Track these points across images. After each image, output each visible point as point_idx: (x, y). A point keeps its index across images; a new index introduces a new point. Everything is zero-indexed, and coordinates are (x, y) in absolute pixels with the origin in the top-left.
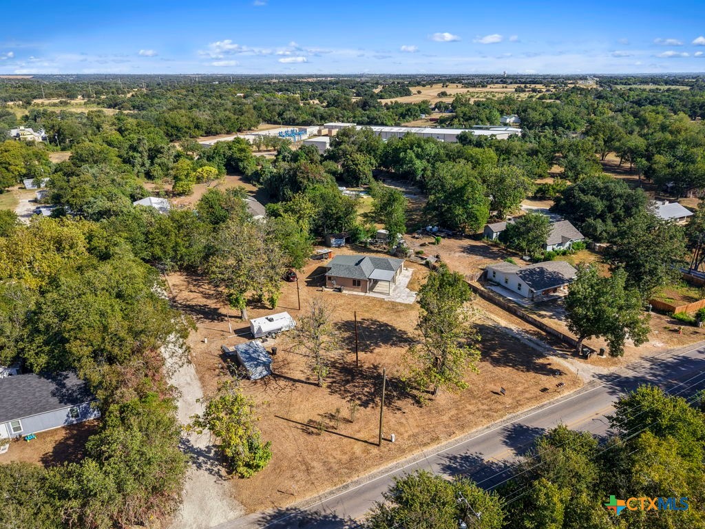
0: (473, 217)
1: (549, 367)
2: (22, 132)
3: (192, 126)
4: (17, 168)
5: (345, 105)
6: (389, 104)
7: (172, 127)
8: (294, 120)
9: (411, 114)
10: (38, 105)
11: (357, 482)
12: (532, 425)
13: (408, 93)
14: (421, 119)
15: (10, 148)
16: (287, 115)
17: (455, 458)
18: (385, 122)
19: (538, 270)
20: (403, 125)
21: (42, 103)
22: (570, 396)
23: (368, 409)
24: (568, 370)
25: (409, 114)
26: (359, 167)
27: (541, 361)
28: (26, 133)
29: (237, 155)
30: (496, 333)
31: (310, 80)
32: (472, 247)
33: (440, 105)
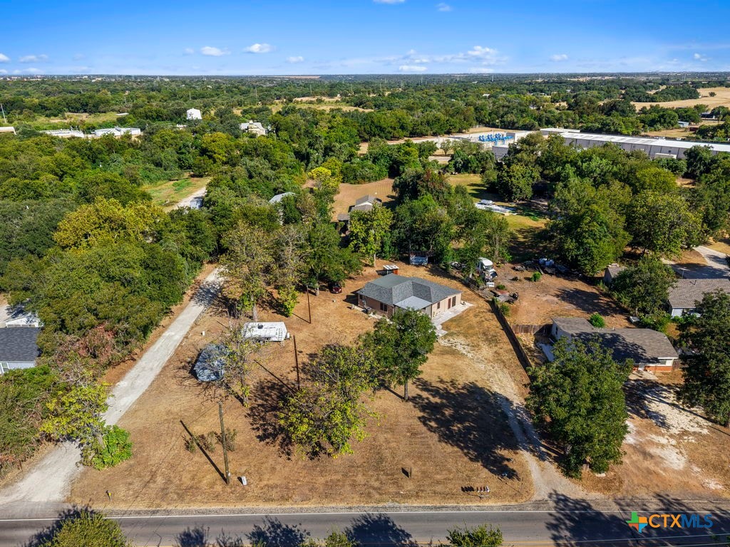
0: (589, 255)
1: (506, 463)
2: (251, 126)
3: (398, 126)
4: (219, 156)
5: (584, 109)
6: (648, 108)
7: (376, 127)
8: (514, 123)
9: (665, 121)
10: (297, 102)
11: (168, 512)
12: (399, 525)
13: (694, 95)
14: (680, 128)
15: (217, 139)
16: (509, 118)
17: (279, 526)
18: (619, 129)
19: (609, 337)
20: (643, 133)
21: (301, 101)
22: (491, 508)
23: (262, 443)
24: (528, 474)
25: (662, 120)
26: (513, 179)
27: (505, 453)
28: (253, 126)
29: (402, 158)
30: (487, 402)
31: (581, 80)
32: (577, 292)
33: (719, 111)
